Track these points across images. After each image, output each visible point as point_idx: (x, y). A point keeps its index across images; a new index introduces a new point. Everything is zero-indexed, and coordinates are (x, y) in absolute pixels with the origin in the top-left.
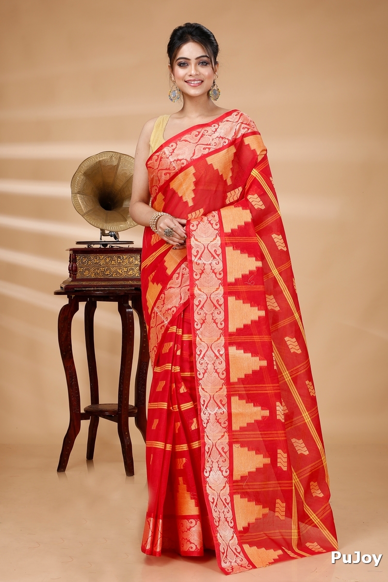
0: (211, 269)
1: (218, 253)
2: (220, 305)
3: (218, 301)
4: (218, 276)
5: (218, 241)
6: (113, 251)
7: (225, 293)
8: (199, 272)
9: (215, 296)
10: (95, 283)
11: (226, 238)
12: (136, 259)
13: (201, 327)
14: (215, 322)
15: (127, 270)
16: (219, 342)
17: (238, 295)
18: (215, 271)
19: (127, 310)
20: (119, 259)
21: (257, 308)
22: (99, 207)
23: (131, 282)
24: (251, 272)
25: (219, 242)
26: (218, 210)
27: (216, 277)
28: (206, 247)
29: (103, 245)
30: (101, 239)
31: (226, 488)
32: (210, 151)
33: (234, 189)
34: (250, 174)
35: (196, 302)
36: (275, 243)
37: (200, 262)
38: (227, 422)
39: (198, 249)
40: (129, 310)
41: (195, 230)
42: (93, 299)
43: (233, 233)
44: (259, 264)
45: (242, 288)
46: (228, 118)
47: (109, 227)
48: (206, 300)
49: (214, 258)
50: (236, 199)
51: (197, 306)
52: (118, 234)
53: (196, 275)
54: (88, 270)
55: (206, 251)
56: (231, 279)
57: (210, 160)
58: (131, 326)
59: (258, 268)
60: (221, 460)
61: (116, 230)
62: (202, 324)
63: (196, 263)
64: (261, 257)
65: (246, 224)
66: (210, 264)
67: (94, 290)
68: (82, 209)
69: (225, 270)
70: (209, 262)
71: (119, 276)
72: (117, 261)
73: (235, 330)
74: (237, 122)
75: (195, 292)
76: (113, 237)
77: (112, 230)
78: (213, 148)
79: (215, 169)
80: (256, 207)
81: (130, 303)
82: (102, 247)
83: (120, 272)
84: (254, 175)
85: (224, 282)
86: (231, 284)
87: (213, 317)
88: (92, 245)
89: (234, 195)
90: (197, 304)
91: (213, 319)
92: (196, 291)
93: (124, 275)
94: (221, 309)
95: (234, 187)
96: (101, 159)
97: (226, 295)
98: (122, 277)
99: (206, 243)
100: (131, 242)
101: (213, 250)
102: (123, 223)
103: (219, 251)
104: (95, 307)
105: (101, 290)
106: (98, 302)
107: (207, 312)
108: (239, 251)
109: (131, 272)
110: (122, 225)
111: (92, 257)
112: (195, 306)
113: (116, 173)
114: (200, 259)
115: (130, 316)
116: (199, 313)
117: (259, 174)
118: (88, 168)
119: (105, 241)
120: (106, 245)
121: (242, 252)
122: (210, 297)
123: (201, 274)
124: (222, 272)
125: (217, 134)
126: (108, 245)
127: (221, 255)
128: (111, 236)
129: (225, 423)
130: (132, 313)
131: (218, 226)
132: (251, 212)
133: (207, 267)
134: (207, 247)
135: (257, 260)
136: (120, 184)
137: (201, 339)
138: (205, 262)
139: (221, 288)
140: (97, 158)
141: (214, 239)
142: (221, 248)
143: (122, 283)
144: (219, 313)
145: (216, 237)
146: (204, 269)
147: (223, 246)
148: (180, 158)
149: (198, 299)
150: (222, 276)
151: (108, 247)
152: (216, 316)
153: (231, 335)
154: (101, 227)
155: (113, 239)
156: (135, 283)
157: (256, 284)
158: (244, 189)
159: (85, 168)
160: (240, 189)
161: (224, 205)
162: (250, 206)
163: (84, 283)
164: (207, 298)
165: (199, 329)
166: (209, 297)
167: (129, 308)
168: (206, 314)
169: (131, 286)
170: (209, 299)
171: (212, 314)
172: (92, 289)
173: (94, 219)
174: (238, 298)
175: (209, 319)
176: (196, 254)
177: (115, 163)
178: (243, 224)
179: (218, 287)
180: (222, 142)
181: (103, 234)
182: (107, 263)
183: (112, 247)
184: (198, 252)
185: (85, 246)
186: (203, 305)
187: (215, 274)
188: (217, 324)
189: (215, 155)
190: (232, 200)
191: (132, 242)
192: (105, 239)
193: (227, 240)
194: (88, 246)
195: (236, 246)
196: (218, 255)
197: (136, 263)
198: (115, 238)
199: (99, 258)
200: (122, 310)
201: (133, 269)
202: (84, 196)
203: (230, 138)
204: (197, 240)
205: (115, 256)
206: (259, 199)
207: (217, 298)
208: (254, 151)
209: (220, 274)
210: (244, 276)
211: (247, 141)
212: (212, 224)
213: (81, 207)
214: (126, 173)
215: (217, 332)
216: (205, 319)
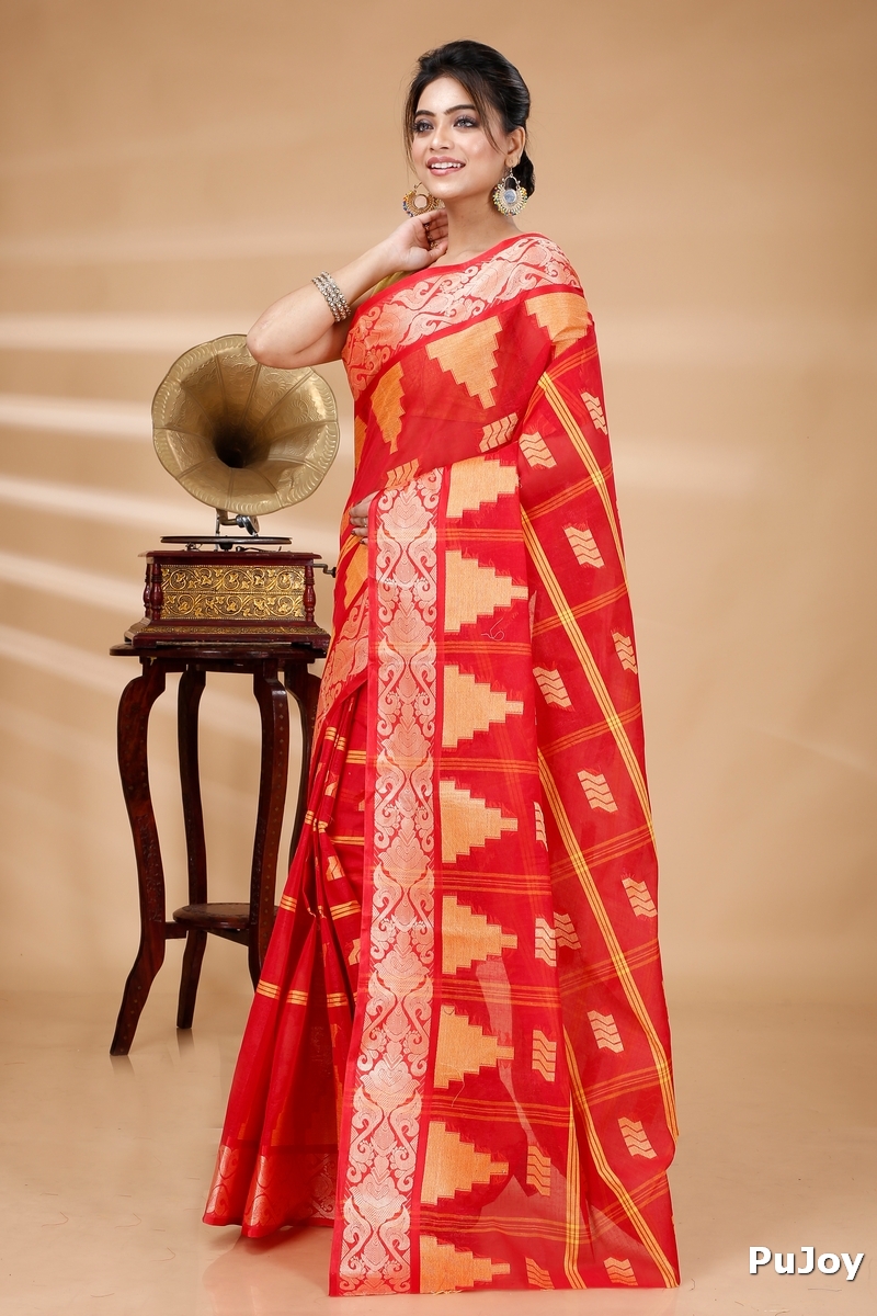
0: (413, 601)
1: (428, 564)
2: (429, 684)
3: (424, 674)
4: (426, 615)
5: (432, 537)
6: (244, 559)
7: (438, 657)
8: (389, 606)
9: (420, 663)
10: (202, 631)
11: (448, 530)
12: (296, 578)
13: (392, 733)
14: (418, 721)
15: (276, 601)
16: (422, 768)
17: (467, 663)
18: (421, 605)
19: (274, 693)
20: (258, 578)
21: (505, 695)
22: (214, 459)
23: (283, 630)
24: (499, 611)
25: (434, 540)
26: (448, 467)
27: (423, 619)
28: (405, 549)
29: (222, 545)
30: (218, 532)
31: (413, 1102)
32: (439, 328)
33: (499, 418)
34: (537, 384)
35: (383, 675)
36: (570, 548)
37: (391, 583)
38: (432, 954)
39: (388, 554)
40: (279, 692)
41: (387, 512)
42: (198, 666)
43: (468, 519)
44: (522, 592)
45: (480, 647)
46: (503, 254)
47: (238, 506)
48: (403, 672)
49: (421, 575)
50: (502, 440)
51: (386, 684)
52: (256, 520)
53: (385, 613)
54: (188, 601)
55: (404, 559)
56: (452, 625)
57: (433, 350)
58: (281, 729)
59: (517, 603)
60: (413, 1036)
61: (252, 513)
62: (394, 725)
63: (384, 585)
64: (527, 577)
65: (502, 499)
66: (411, 589)
67: (200, 646)
68: (176, 464)
69: (440, 603)
70: (409, 585)
71: (256, 616)
72: (252, 581)
73: (455, 745)
74: (516, 261)
75: (380, 652)
76: (245, 528)
77: (243, 511)
78: (445, 322)
79: (445, 369)
80: (532, 462)
81: (281, 676)
82: (220, 550)
83: (260, 605)
84: (543, 387)
85: (439, 633)
86: (452, 637)
87: (415, 710)
88: (198, 546)
89: (495, 433)
90: (386, 678)
91: (414, 715)
92: (383, 649)
93: (268, 614)
94: (431, 693)
95: (496, 414)
96: (221, 352)
97: (443, 659)
98: (264, 617)
99: (404, 541)
100: (286, 541)
101: (420, 557)
102: (268, 496)
103: (432, 561)
104: (202, 684)
105: (216, 647)
106: (209, 675)
107: (403, 699)
108: (476, 562)
109: (284, 608)
110: (266, 502)
111: (197, 570)
112: (380, 683)
113: (255, 383)
114: (392, 578)
115: (281, 705)
116: (390, 701)
118: (192, 370)
119: (226, 537)
120: (229, 545)
121: (484, 562)
122: (410, 666)
123: (394, 611)
124: (434, 609)
126: (234, 546)
127: (435, 569)
128: (242, 526)
129: (428, 956)
130: (284, 700)
131: (437, 502)
132: (519, 473)
133: (406, 596)
134: (407, 551)
135: (515, 583)
136: (262, 408)
137: (390, 760)
138: (401, 585)
139: (432, 644)
140: (212, 349)
141: (423, 533)
142: (437, 552)
143: (265, 631)
144: (426, 702)
145: (428, 527)
146: (399, 601)
147: (441, 549)
148: (382, 342)
149: (389, 669)
150: (434, 617)
151: (233, 549)
152: (421, 708)
153: (447, 753)
154: (218, 505)
155: (244, 532)
156: (293, 631)
157: (507, 640)
159: (184, 372)
160: (513, 417)
163: (178, 630)
164: (405, 666)
165: (388, 737)
166: (407, 663)
167: (279, 687)
168: (403, 703)
169: (284, 638)
170: (407, 669)
171: (413, 704)
172: (197, 643)
173: (203, 487)
174: (464, 670)
175: (408, 714)
176: (384, 565)
178: (495, 499)
179: (425, 643)
180: (472, 308)
181: (223, 519)
182: (230, 586)
183: (242, 549)
184: (388, 560)
185: (182, 547)
186: (398, 682)
187: (421, 611)
188: (421, 726)
189: (448, 337)
190: (493, 444)
191: (288, 539)
192: (226, 531)
194: (189, 548)
195: (469, 550)
196: (429, 570)
197: (297, 587)
198: (251, 530)
199: (214, 574)
200: (262, 692)
201: (288, 601)
202: (182, 434)
203: (490, 301)
204: (387, 534)
205: (249, 571)
207: (423, 668)
208: (544, 332)
209: (431, 613)
210: (481, 619)
211: (534, 306)
212: (422, 498)
213: (174, 458)
214: (276, 385)
215: (421, 746)
216: (401, 715)
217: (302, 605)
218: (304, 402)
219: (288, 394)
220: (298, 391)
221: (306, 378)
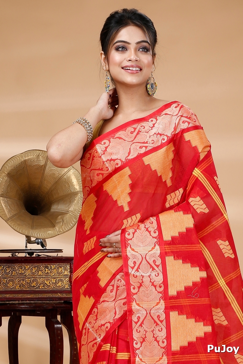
0: (151, 282)
1: (157, 264)
2: (161, 321)
3: (158, 317)
4: (158, 288)
5: (157, 250)
6: (40, 260)
7: (166, 308)
8: (137, 285)
9: (156, 311)
10: (20, 296)
11: (165, 246)
12: (65, 270)
13: (141, 346)
14: (156, 340)
15: (56, 281)
16: (161, 361)
17: (181, 310)
18: (155, 284)
19: (56, 326)
20: (47, 269)
21: (202, 323)
22: (24, 211)
23: (59, 295)
24: (195, 284)
25: (159, 252)
26: (157, 215)
27: (156, 290)
28: (144, 257)
29: (29, 253)
30: (26, 247)
32: (147, 150)
33: (174, 191)
34: (192, 174)
35: (135, 319)
36: (221, 250)
37: (137, 274)
39: (135, 260)
40: (58, 326)
41: (131, 239)
42: (17, 313)
43: (174, 241)
44: (204, 274)
45: (185, 302)
46: (167, 111)
47: (36, 234)
48: (146, 316)
49: (153, 269)
50: (176, 201)
51: (136, 323)
52: (45, 241)
53: (134, 288)
54: (13, 281)
55: (144, 262)
56: (172, 292)
57: (147, 160)
58: (59, 343)
59: (202, 279)
61: (43, 237)
63: (134, 275)
64: (205, 266)
65: (188, 230)
66: (149, 276)
67: (19, 304)
68: (5, 214)
69: (165, 282)
70: (148, 274)
71: (46, 288)
72: (44, 271)
73: (178, 349)
74: (177, 115)
75: (133, 308)
76: (40, 245)
77: (39, 237)
79: (153, 169)
80: (199, 211)
81: (59, 318)
82: (28, 256)
83: (48, 283)
84: (196, 175)
85: (165, 296)
86: (173, 298)
87: (154, 334)
88: (17, 254)
89: (175, 197)
90: (136, 320)
91: (154, 337)
92: (134, 306)
93: (52, 287)
94: (163, 326)
95: (175, 188)
96: (27, 158)
97: (168, 309)
98: (50, 289)
99: (143, 253)
100: (60, 251)
101: (152, 260)
102: (51, 229)
103: (159, 262)
104: (20, 322)
105: (27, 304)
106: (23, 317)
107: (147, 329)
108: (181, 261)
109: (60, 284)
110: (50, 232)
111: (16, 266)
112: (133, 323)
113: (43, 173)
114: (138, 271)
115: (59, 332)
116: (138, 331)
117: (201, 173)
118: (12, 168)
119: (31, 250)
120: (33, 253)
121: (185, 261)
122: (150, 313)
123: (139, 288)
124: (162, 285)
125: (154, 130)
126: (35, 254)
127: (161, 265)
128: (38, 244)
130: (61, 329)
131: (157, 233)
132: (193, 217)
133: (146, 280)
134: (145, 258)
135: (201, 270)
136: (47, 185)
137: (141, 360)
138: (143, 274)
139: (162, 302)
140: (22, 157)
141: (153, 249)
142: (161, 257)
143: (50, 295)
144: (160, 330)
145: (155, 246)
146: (143, 282)
147: (163, 256)
148: (114, 157)
149: (137, 316)
150: (162, 289)
151: (34, 255)
152: (157, 333)
153: (175, 354)
154: (26, 234)
155: (39, 247)
156: (64, 295)
157: (200, 297)
158: (185, 190)
159: (8, 168)
160: (181, 190)
161: (164, 210)
162: (192, 209)
163: (8, 296)
164: (147, 313)
165: (139, 349)
166: (148, 312)
167: (58, 323)
168: (146, 332)
169: (60, 299)
170: (148, 315)
171: (152, 331)
172: (17, 302)
173: (19, 225)
174: (181, 313)
175: (150, 337)
176: (133, 265)
177: (42, 163)
178: (185, 230)
179: (158, 301)
180: (161, 139)
181: (29, 241)
182: (33, 274)
183: (39, 255)
184: (135, 263)
185: (9, 255)
186: (143, 321)
187: (155, 287)
188: (158, 342)
189: (153, 154)
190: (172, 204)
191: (61, 250)
192: (31, 246)
193: (167, 249)
194: (12, 255)
195: (178, 255)
196: (158, 266)
197: (66, 273)
198: (43, 245)
199: (25, 268)
200: (50, 326)
201: (62, 281)
202: (8, 199)
203: (169, 135)
204: (133, 250)
205: (42, 266)
206: (202, 202)
207: (158, 314)
208: (195, 148)
209: (160, 287)
210: (187, 288)
211: (187, 136)
212: (150, 232)
213: (4, 211)
214: (54, 174)
215: (158, 351)
216: (146, 337)
217: (68, 283)
218: (68, 182)
219: (60, 178)
220: (65, 177)
221: (69, 171)
